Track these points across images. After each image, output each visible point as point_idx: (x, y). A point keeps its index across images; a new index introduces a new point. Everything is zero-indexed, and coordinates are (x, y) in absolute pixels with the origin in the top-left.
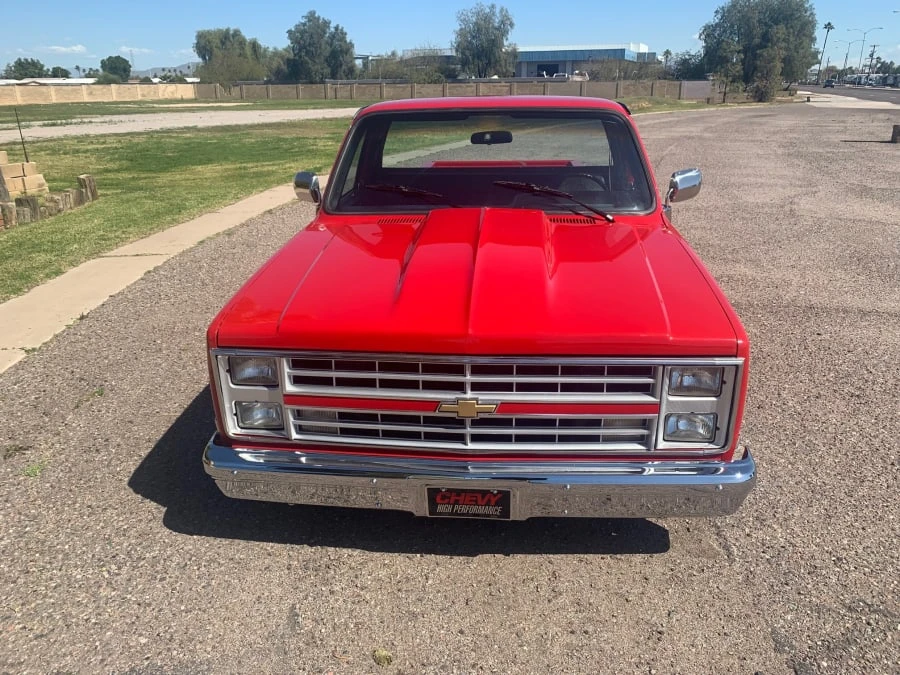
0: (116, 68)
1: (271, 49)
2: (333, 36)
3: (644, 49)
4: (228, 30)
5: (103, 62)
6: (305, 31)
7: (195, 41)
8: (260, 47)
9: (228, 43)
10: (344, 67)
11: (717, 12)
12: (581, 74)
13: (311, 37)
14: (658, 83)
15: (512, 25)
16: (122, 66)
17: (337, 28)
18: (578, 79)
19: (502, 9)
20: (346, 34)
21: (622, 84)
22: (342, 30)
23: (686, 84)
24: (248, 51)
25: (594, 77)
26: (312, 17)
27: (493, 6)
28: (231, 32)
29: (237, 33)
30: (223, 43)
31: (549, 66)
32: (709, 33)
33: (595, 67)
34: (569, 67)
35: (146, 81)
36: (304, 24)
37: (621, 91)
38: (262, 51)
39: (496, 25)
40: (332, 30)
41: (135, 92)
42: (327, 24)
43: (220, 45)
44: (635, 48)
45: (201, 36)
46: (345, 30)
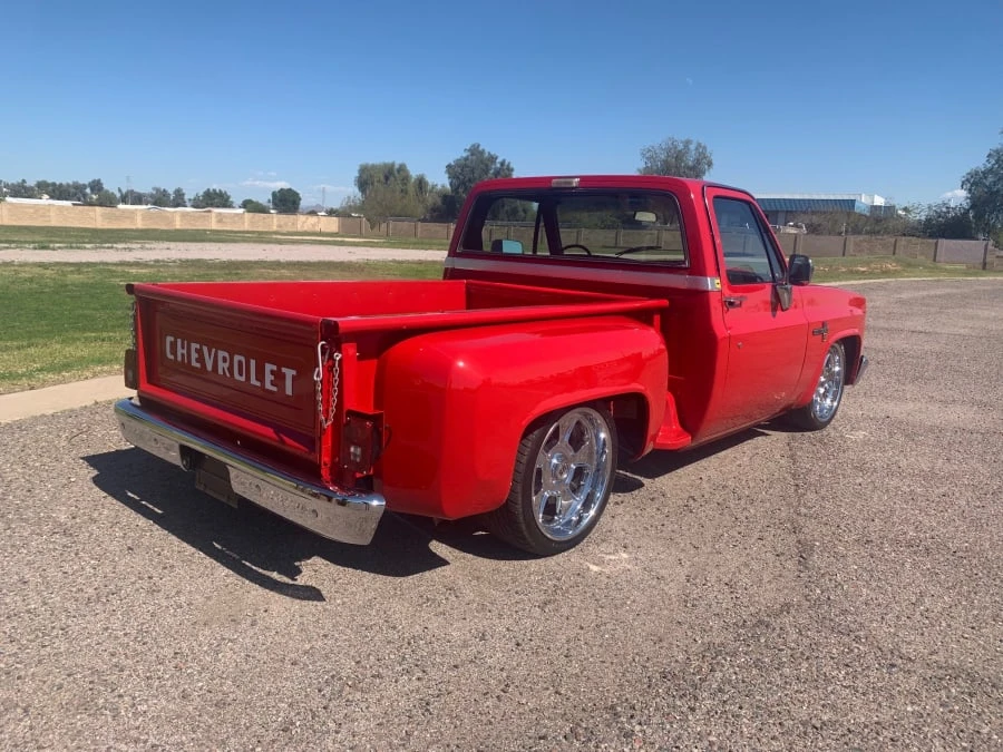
0: (285, 200)
1: (439, 187)
2: (497, 173)
3: (879, 201)
4: (393, 165)
5: (274, 194)
6: (466, 166)
7: (357, 175)
8: (426, 183)
9: (392, 178)
10: (506, 208)
11: (989, 156)
12: (796, 226)
13: (473, 172)
14: (903, 241)
15: (710, 164)
16: (291, 199)
17: (502, 164)
18: (793, 231)
19: (699, 145)
20: (512, 170)
21: (852, 239)
22: (508, 165)
23: (944, 243)
24: (411, 189)
25: (813, 229)
26: (475, 151)
27: (687, 143)
28: (397, 166)
29: (402, 168)
30: (387, 178)
32: (974, 182)
33: (815, 219)
34: (781, 218)
35: (313, 213)
36: (466, 159)
37: (851, 247)
38: (429, 188)
39: (690, 163)
40: (498, 165)
41: (302, 222)
42: (493, 159)
43: (382, 178)
44: (872, 199)
45: (364, 170)
46: (511, 166)
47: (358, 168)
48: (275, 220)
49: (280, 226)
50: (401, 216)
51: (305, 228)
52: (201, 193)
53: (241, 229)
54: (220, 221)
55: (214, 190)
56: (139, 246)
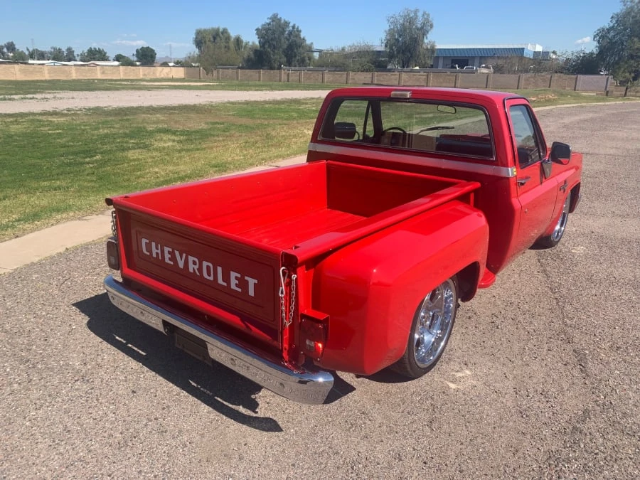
0: (145, 55)
1: (251, 43)
2: (290, 33)
3: (539, 49)
4: (218, 29)
5: (137, 51)
6: (269, 29)
7: (195, 37)
8: (242, 42)
9: (218, 39)
10: (297, 58)
11: (612, 17)
12: (487, 67)
13: (274, 33)
14: (556, 76)
15: (432, 26)
16: (150, 54)
17: (293, 27)
18: (485, 71)
19: (425, 13)
20: (300, 31)
21: (524, 76)
22: (298, 28)
23: (581, 77)
24: (232, 45)
25: (498, 70)
26: (275, 18)
27: (416, 12)
28: (221, 30)
29: (225, 31)
30: (215, 38)
31: (461, 60)
32: (602, 36)
33: (500, 62)
34: (477, 62)
35: (165, 64)
36: (269, 24)
37: (523, 82)
38: (244, 44)
39: (419, 26)
40: (291, 28)
41: (160, 72)
42: (287, 24)
43: (212, 39)
44: (534, 47)
45: (198, 33)
46: (300, 29)
47: (195, 32)
48: (141, 71)
49: (144, 75)
50: (226, 65)
51: (162, 76)
52: (86, 51)
53: (119, 78)
54: (103, 73)
55: (95, 48)
56: (52, 96)
